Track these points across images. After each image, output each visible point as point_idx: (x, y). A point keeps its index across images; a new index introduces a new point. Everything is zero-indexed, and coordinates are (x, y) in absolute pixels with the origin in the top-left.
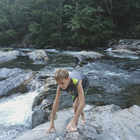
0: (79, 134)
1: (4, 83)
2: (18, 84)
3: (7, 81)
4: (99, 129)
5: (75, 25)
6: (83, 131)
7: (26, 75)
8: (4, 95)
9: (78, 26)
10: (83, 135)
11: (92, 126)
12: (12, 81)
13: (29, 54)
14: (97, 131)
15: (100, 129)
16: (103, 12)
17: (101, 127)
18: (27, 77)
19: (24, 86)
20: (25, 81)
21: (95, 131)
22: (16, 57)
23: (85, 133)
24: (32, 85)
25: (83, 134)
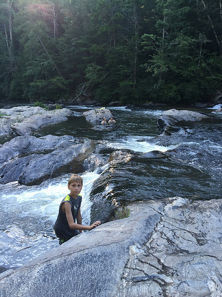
0: (167, 243)
1: (50, 157)
2: (70, 160)
3: (54, 154)
4: (200, 237)
5: (159, 67)
6: (174, 238)
7: (82, 146)
8: (49, 176)
9: (164, 69)
10: (174, 246)
11: (190, 232)
12: (60, 154)
13: (85, 113)
14: (198, 241)
15: (202, 238)
16: (207, 43)
17: (204, 235)
18: (83, 150)
19: (78, 162)
20: (79, 155)
21: (195, 240)
22: (66, 118)
23: (177, 242)
24: (89, 162)
25: (174, 243)
